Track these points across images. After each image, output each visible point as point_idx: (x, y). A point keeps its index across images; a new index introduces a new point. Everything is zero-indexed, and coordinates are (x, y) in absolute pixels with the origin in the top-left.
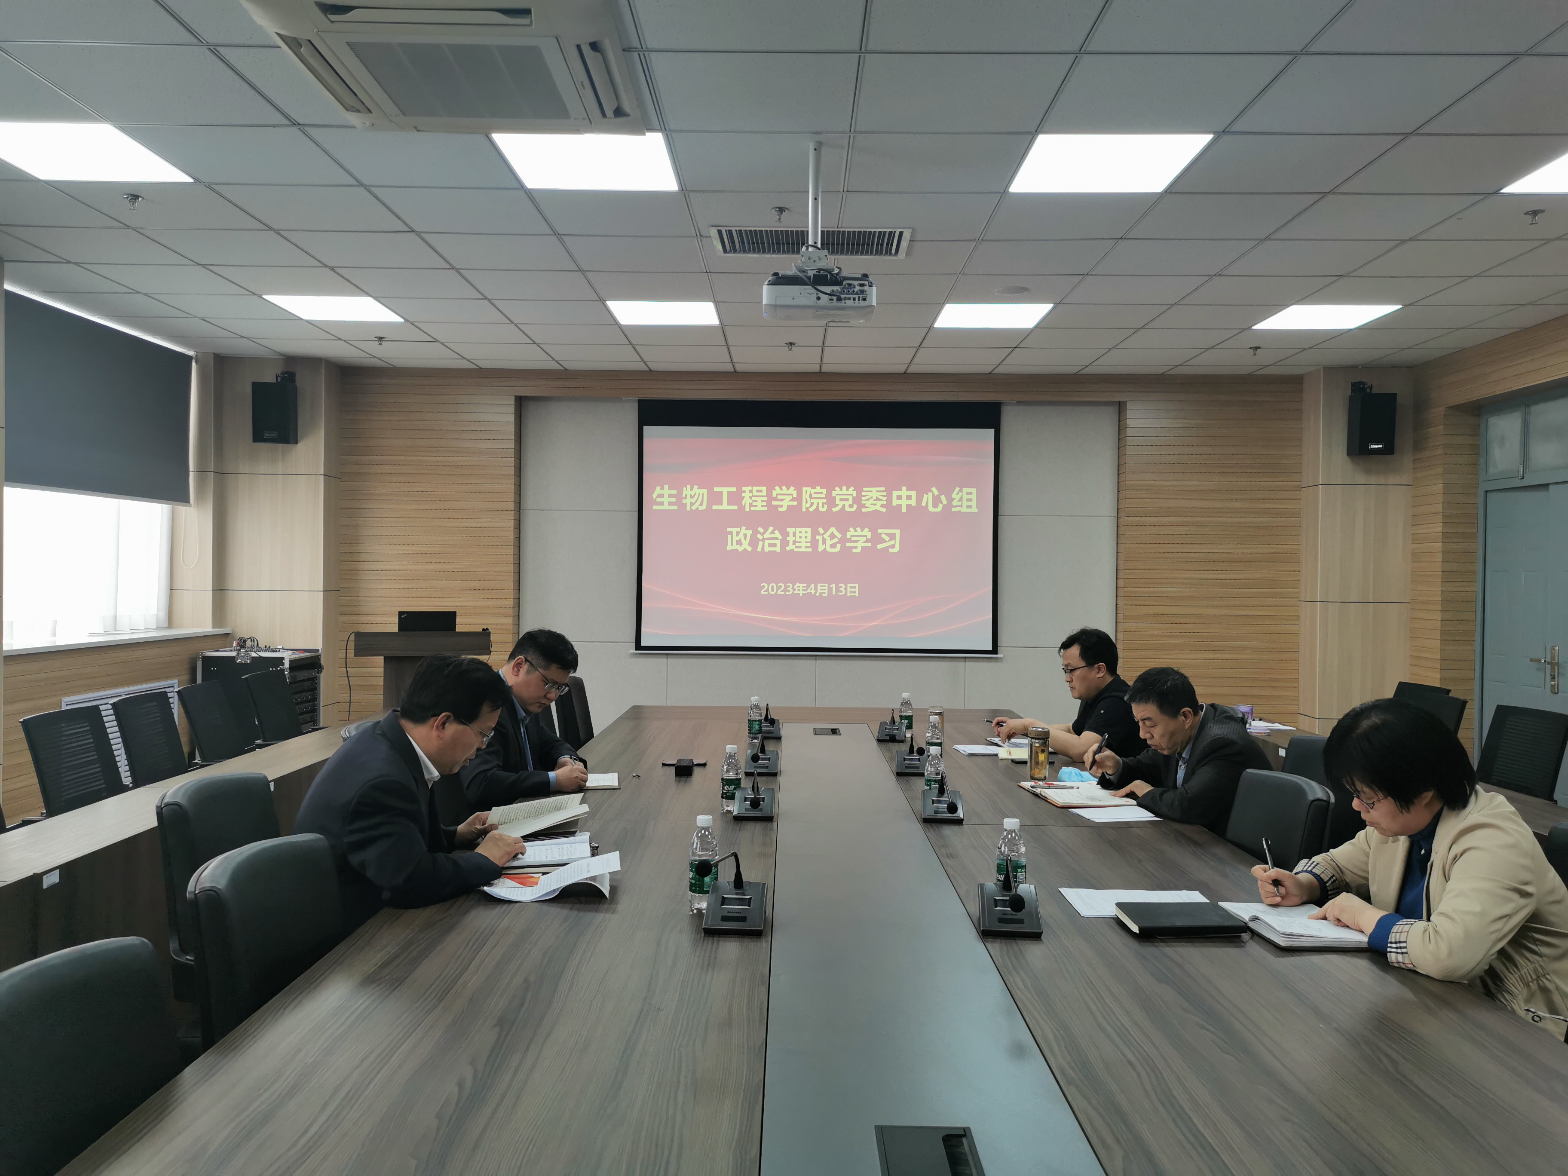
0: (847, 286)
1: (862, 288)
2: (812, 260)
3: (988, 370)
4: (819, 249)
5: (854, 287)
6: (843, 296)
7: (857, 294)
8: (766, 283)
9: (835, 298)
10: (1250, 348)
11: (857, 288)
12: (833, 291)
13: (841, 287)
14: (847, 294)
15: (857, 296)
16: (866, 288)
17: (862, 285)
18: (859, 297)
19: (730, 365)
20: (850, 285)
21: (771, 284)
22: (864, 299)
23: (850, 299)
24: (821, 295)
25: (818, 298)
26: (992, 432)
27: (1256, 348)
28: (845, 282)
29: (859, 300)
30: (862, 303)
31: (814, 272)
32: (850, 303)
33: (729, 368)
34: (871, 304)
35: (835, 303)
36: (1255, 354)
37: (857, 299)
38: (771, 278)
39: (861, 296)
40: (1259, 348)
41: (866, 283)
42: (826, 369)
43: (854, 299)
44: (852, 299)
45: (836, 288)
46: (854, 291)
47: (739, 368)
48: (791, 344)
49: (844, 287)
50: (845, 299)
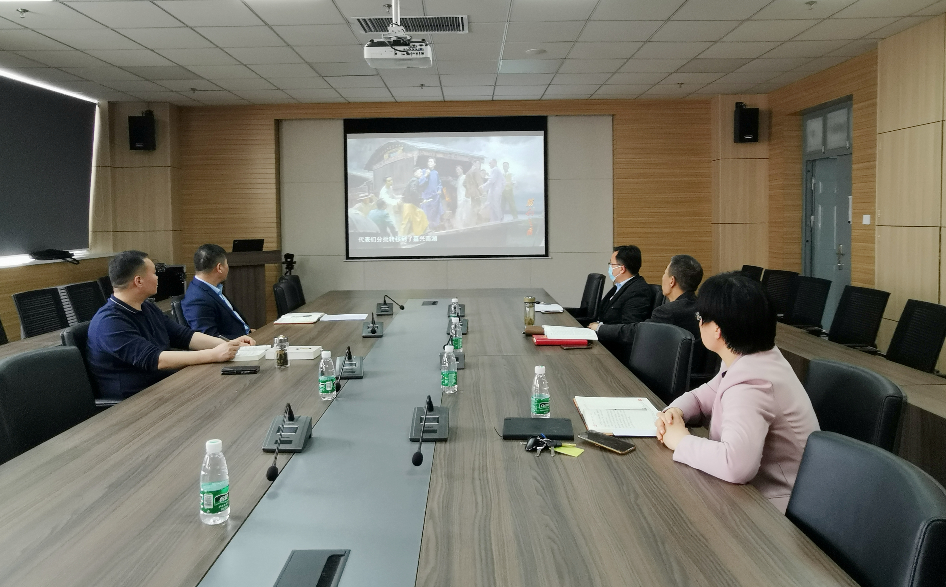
1: (421, 47)
3: (538, 98)
4: (399, 26)
5: (417, 47)
6: (410, 52)
7: (418, 50)
8: (366, 45)
9: (405, 53)
10: (678, 84)
11: (418, 47)
12: (404, 49)
13: (409, 47)
14: (412, 51)
15: (418, 52)
16: (423, 47)
17: (421, 45)
20: (414, 45)
21: (369, 46)
22: (423, 53)
23: (414, 53)
24: (397, 52)
25: (396, 54)
26: (543, 132)
27: (682, 84)
28: (411, 44)
29: (420, 54)
30: (422, 56)
31: (395, 39)
32: (414, 56)
34: (426, 57)
35: (406, 56)
36: (680, 87)
38: (369, 43)
39: (420, 52)
41: (423, 44)
42: (447, 99)
44: (416, 53)
45: (406, 48)
46: (416, 49)
48: (422, 85)
49: (411, 47)
50: (411, 54)
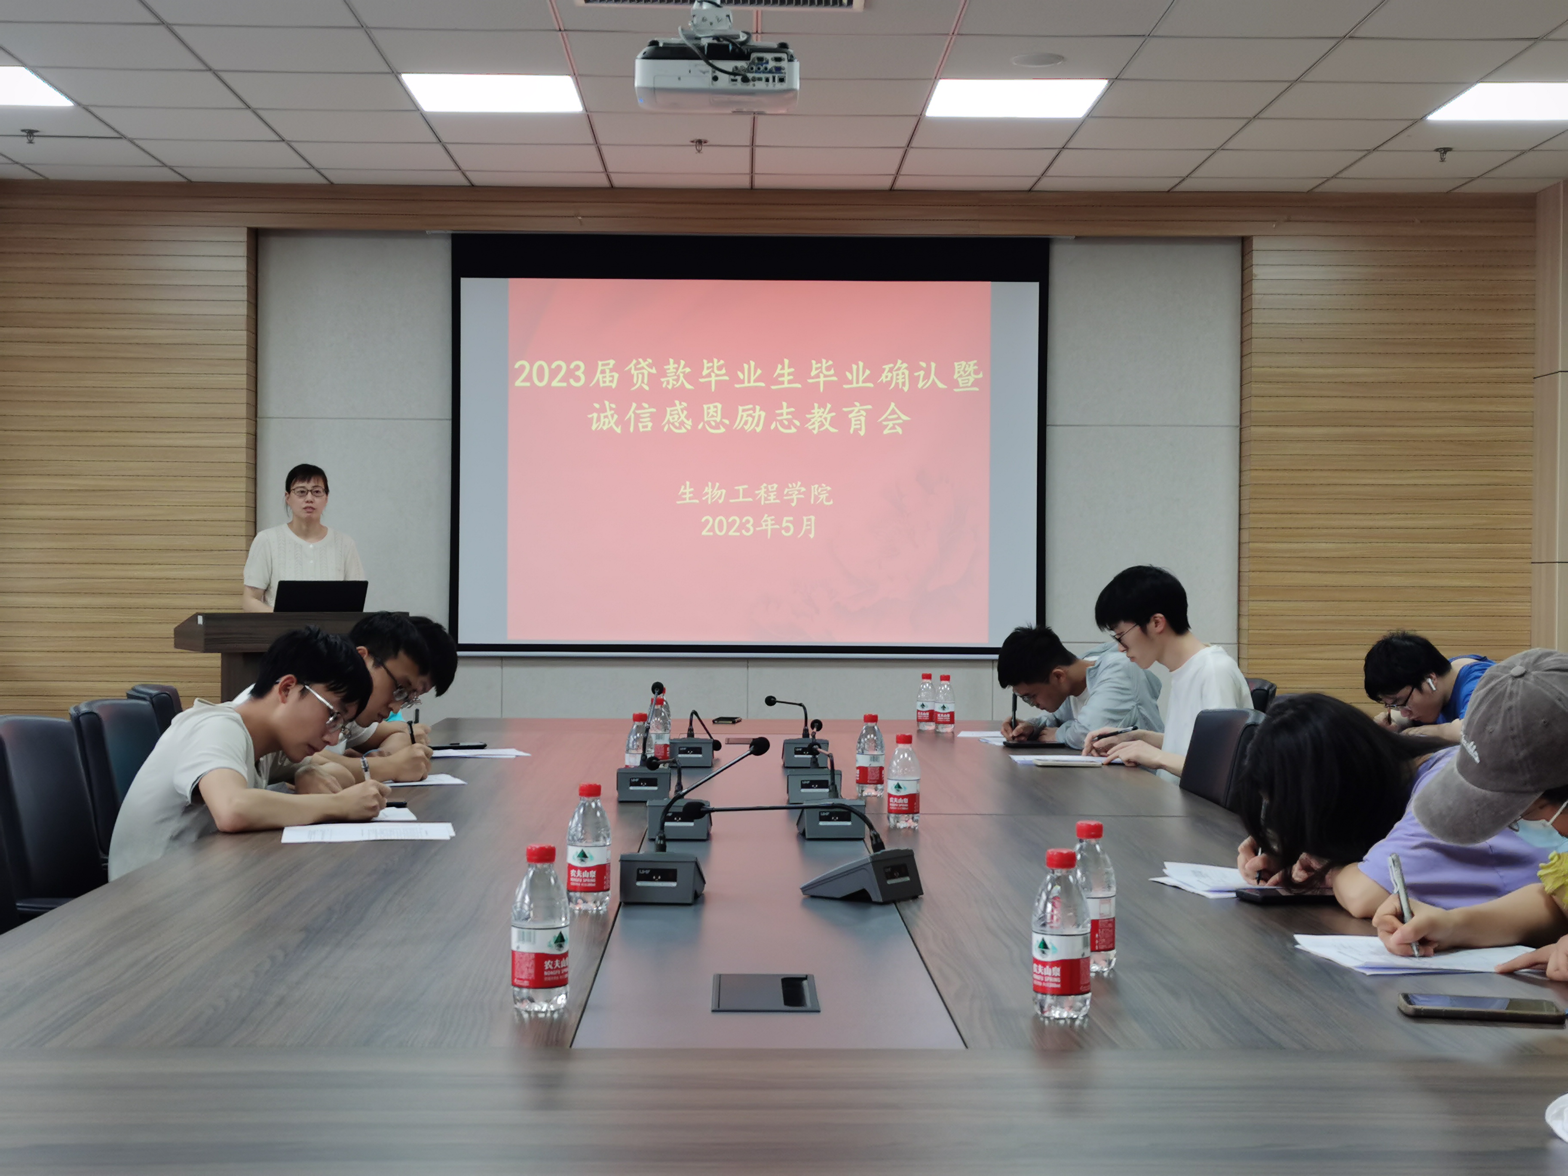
0: (756, 61)
1: (778, 64)
2: (708, 23)
3: (1026, 184)
4: (718, 6)
5: (767, 62)
6: (750, 76)
7: (770, 72)
8: (640, 55)
9: (739, 78)
10: (1437, 150)
11: (771, 64)
12: (736, 68)
13: (748, 62)
14: (756, 72)
15: (770, 76)
16: (784, 64)
17: (778, 60)
18: (774, 78)
19: (604, 176)
20: (760, 59)
21: (647, 57)
22: (782, 80)
23: (760, 79)
24: (718, 73)
25: (715, 79)
27: (1446, 150)
28: (754, 55)
29: (774, 80)
30: (779, 86)
31: (710, 41)
32: (760, 85)
33: (601, 181)
34: (790, 87)
35: (739, 85)
36: (1443, 160)
37: (771, 80)
38: (646, 49)
39: (777, 76)
40: (1449, 149)
41: (784, 56)
42: (761, 182)
43: (767, 80)
44: (764, 80)
45: (742, 64)
46: (766, 68)
47: (619, 181)
48: (700, 142)
49: (753, 63)
50: (754, 79)
